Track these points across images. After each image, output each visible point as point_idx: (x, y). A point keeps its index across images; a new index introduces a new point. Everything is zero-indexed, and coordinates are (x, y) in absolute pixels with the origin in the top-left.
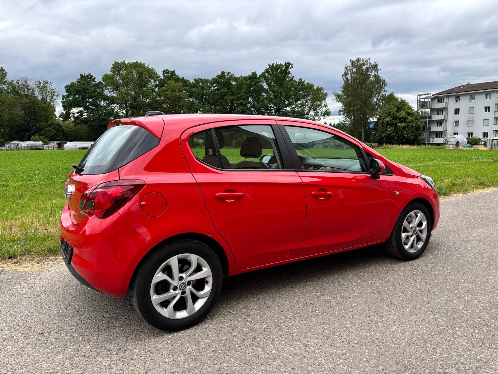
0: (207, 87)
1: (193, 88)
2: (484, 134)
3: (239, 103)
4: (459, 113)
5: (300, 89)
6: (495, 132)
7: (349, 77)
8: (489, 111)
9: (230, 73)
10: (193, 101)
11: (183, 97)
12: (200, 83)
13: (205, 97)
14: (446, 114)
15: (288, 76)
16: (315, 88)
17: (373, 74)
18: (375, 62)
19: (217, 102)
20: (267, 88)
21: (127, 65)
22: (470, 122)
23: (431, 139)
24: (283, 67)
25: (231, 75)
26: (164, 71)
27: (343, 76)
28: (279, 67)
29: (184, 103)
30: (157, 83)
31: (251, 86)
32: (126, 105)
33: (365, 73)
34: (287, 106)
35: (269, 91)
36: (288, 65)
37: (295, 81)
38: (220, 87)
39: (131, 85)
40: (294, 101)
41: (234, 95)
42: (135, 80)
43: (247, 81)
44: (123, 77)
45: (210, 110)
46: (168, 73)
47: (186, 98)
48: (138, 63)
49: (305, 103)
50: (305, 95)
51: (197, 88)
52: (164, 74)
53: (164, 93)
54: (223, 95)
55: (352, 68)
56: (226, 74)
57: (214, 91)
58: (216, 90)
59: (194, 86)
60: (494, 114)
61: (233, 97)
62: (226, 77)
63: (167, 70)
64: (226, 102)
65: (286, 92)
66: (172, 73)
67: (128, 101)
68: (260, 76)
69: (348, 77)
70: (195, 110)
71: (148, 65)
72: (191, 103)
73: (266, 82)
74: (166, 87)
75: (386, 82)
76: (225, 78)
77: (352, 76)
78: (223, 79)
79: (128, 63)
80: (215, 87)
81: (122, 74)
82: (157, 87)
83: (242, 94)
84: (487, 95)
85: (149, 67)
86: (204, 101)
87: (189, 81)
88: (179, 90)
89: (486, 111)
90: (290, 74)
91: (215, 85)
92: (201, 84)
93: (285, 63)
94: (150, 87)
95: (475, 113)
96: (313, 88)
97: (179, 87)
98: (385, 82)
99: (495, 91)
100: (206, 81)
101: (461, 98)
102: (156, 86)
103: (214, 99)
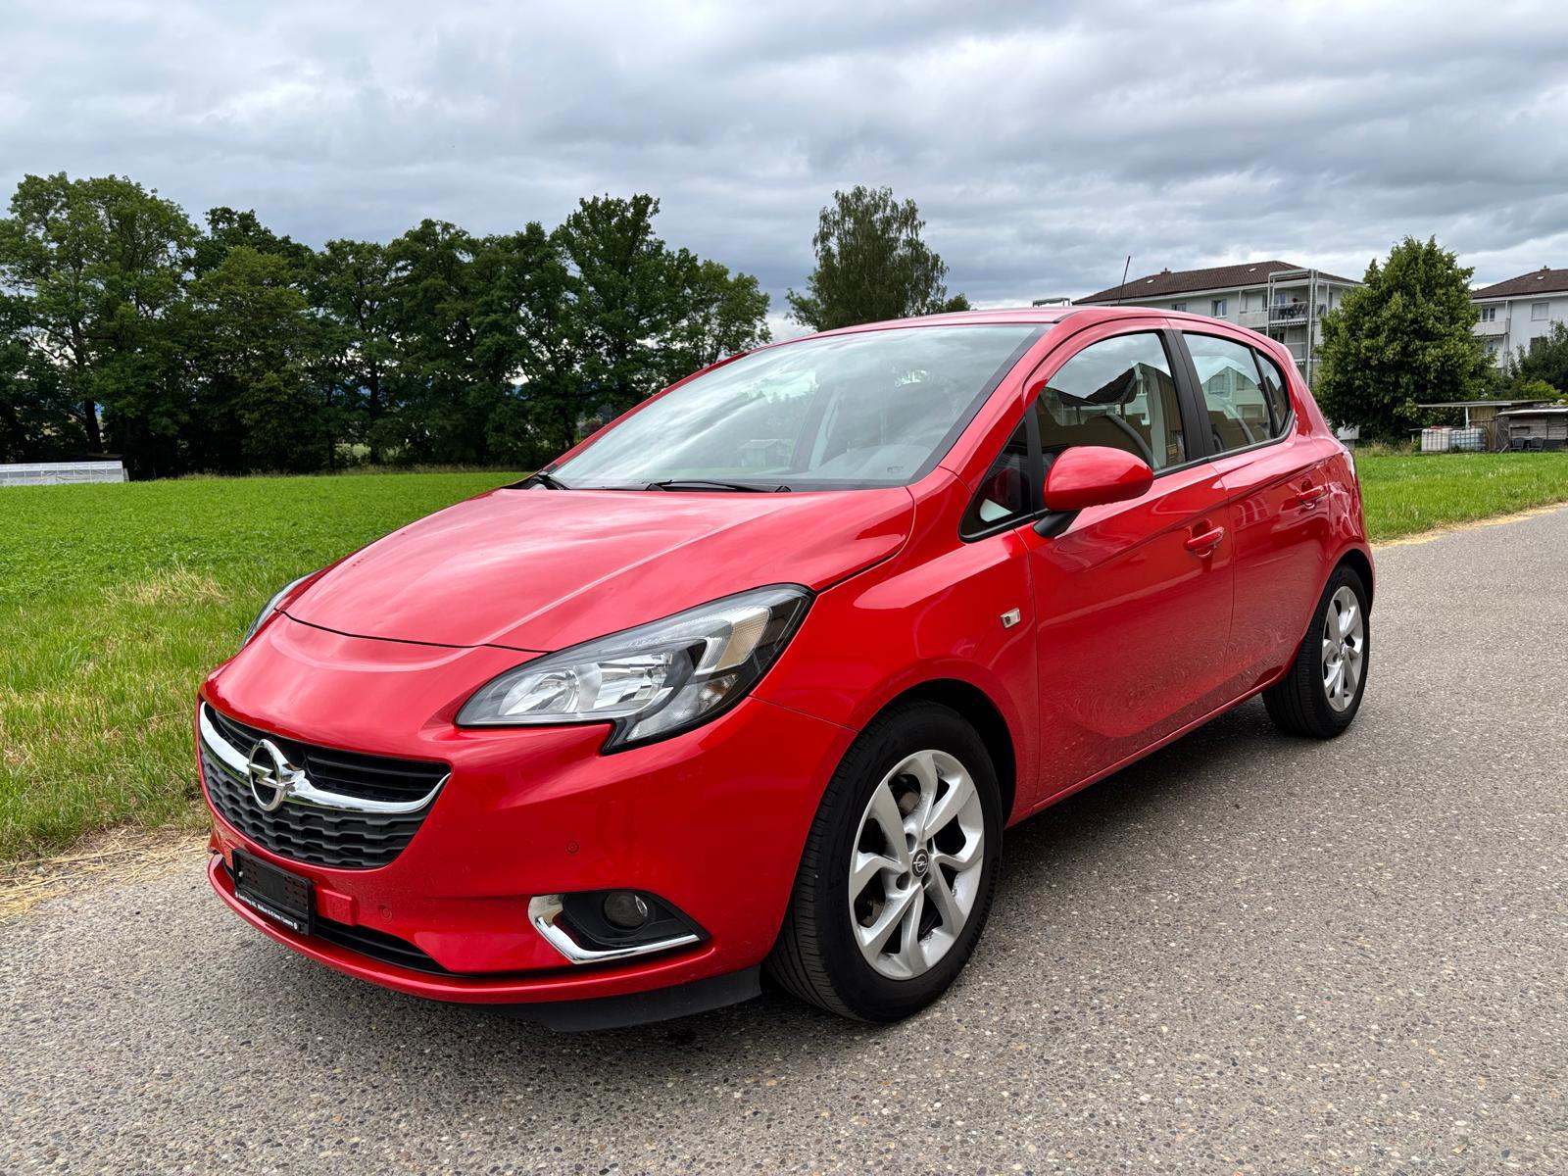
0: (375, 270)
1: (326, 273)
3: (488, 323)
5: (684, 281)
7: (833, 244)
9: (453, 226)
10: (326, 317)
11: (292, 304)
12: (350, 257)
13: (368, 302)
15: (643, 240)
16: (731, 278)
17: (903, 237)
18: (908, 202)
19: (410, 319)
20: (578, 277)
21: (73, 187)
24: (626, 209)
25: (457, 233)
26: (213, 212)
27: (815, 241)
28: (614, 210)
29: (296, 324)
30: (192, 253)
31: (527, 267)
32: (76, 330)
33: (879, 232)
34: (648, 334)
35: (587, 287)
36: (642, 205)
37: (669, 254)
38: (418, 272)
39: (89, 258)
40: (666, 319)
41: (470, 295)
42: (107, 242)
43: (510, 252)
44: (58, 229)
45: (389, 345)
46: (230, 221)
47: (301, 306)
48: (116, 183)
49: (703, 324)
50: (702, 301)
51: (340, 272)
52: (214, 222)
53: (219, 289)
54: (434, 297)
55: (843, 218)
56: (438, 229)
57: (400, 285)
58: (407, 280)
59: (326, 265)
61: (468, 305)
62: (440, 238)
63: (226, 211)
64: (443, 320)
65: (640, 290)
66: (245, 222)
67: (81, 314)
68: (554, 237)
69: (831, 245)
70: (336, 346)
71: (153, 191)
72: (322, 324)
73: (575, 256)
74: (226, 268)
75: (942, 263)
76: (437, 240)
77: (844, 241)
78: (428, 245)
79: (79, 182)
80: (401, 271)
81: (55, 220)
82: (192, 269)
83: (496, 293)
84: (1216, 303)
85: (158, 199)
86: (365, 316)
87: (307, 249)
88: (274, 280)
90: (651, 233)
91: (400, 264)
92: (351, 259)
93: (635, 198)
94: (163, 267)
96: (726, 279)
97: (273, 269)
98: (939, 263)
100: (370, 252)
102: (187, 263)
103: (400, 311)
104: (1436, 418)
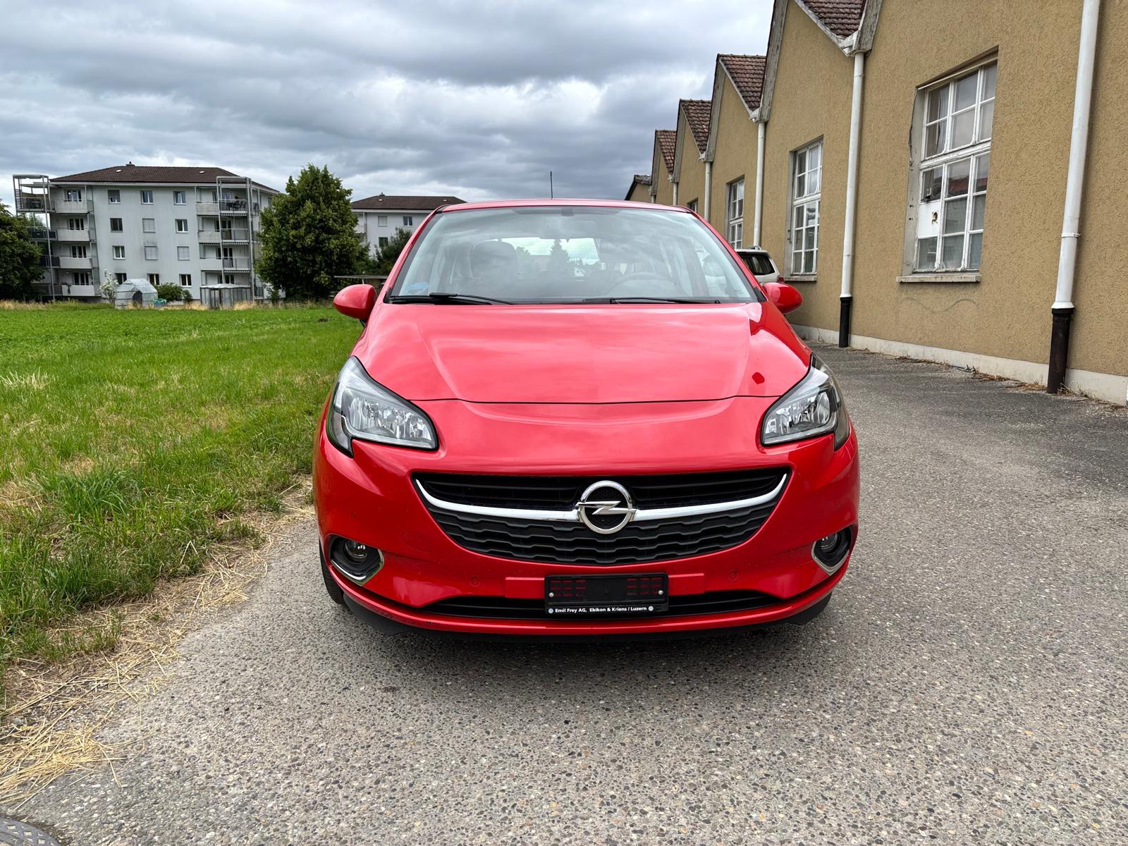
2: (183, 277)
4: (121, 229)
6: (203, 273)
8: (186, 229)
14: (90, 229)
22: (149, 249)
23: (65, 288)
60: (199, 236)
84: (176, 194)
89: (180, 229)
95: (157, 233)
99: (193, 188)
101: (123, 195)
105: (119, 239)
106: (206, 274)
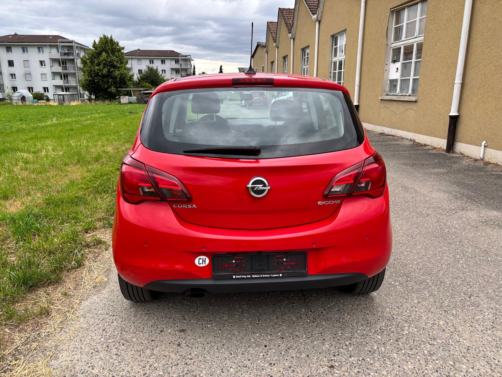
2: (44, 88)
4: (13, 66)
6: (54, 87)
8: (45, 65)
22: (28, 75)
60: (51, 69)
84: (39, 48)
89: (42, 65)
95: (31, 67)
99: (47, 45)
101: (13, 49)
104: (124, 93)
105: (12, 70)
106: (56, 87)
